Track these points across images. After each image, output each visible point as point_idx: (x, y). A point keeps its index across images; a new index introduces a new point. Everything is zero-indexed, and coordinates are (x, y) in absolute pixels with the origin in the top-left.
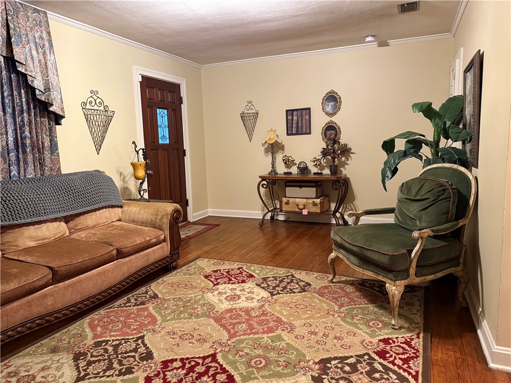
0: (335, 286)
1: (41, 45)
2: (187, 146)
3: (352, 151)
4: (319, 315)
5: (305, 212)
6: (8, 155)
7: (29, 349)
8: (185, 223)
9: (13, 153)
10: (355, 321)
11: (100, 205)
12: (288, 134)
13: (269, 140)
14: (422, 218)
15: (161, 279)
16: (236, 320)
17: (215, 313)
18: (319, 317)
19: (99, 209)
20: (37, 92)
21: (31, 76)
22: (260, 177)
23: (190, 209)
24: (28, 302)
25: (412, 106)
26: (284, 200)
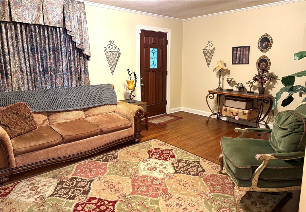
0: (220, 176)
1: (80, 20)
2: (168, 69)
3: (278, 78)
4: (193, 194)
5: (237, 118)
6: (63, 76)
7: (46, 173)
8: (164, 114)
9: (65, 75)
10: (213, 205)
11: (103, 104)
12: (233, 63)
13: (217, 67)
14: (281, 143)
15: (126, 148)
16: (143, 184)
17: (136, 176)
18: (192, 195)
19: (102, 105)
20: (77, 45)
21: (73, 37)
22: (209, 92)
23: (168, 106)
24: (48, 151)
25: (295, 54)
26: (224, 108)
